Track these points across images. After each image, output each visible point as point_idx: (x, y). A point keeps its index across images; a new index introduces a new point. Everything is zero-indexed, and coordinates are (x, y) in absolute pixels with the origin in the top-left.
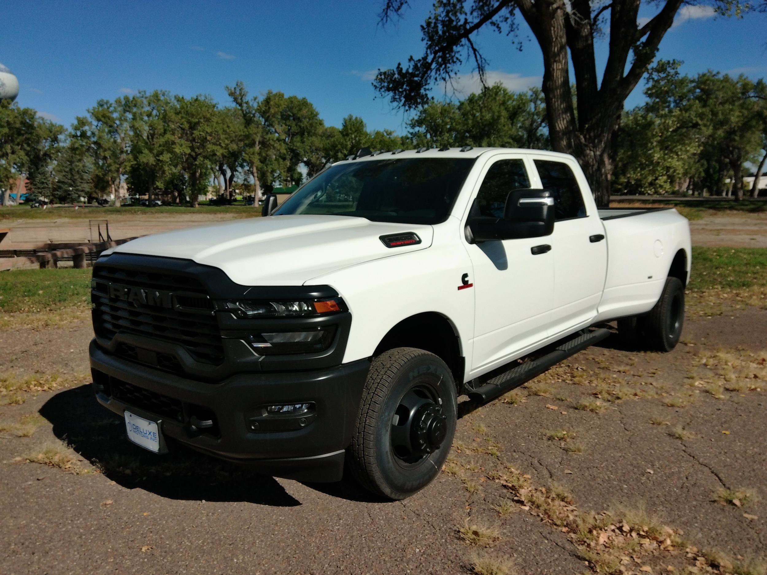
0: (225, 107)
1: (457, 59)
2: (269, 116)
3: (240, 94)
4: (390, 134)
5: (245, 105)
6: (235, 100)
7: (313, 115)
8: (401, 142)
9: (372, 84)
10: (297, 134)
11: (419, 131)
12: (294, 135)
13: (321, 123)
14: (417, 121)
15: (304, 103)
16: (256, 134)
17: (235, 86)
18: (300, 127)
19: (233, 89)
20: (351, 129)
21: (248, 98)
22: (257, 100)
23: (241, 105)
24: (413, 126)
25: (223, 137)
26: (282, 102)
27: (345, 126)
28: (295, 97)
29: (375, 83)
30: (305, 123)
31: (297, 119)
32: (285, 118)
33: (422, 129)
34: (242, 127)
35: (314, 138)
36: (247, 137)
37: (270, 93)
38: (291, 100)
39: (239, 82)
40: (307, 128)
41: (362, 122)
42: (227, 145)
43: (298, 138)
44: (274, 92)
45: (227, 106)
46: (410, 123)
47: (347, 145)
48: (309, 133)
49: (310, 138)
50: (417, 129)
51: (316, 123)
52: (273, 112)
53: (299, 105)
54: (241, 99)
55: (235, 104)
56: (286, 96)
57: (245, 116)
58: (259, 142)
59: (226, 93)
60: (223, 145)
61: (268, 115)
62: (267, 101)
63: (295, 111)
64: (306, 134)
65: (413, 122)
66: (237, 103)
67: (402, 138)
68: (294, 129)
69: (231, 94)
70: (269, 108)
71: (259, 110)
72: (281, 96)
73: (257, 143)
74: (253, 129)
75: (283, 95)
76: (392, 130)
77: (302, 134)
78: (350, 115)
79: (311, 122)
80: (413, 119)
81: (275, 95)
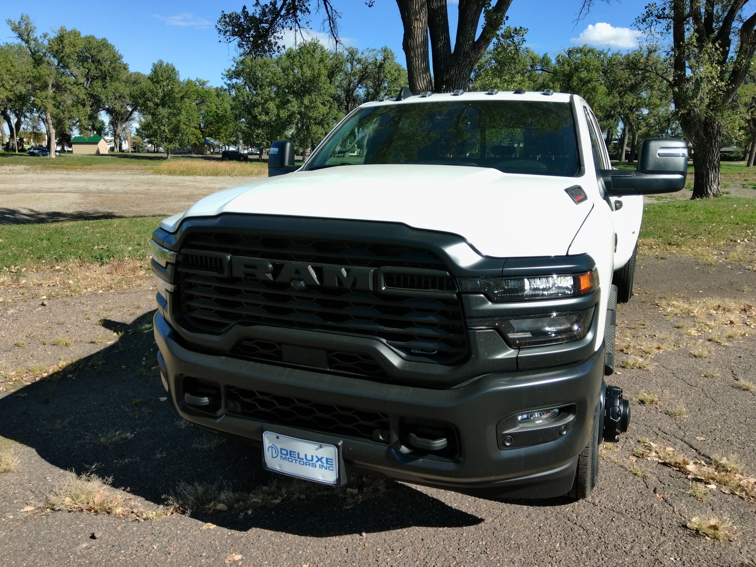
0: (7, 43)
1: (307, 9)
2: (63, 57)
3: (26, 29)
4: (203, 84)
5: (33, 42)
6: (20, 36)
7: (116, 59)
8: (216, 93)
9: (216, 26)
10: (97, 78)
11: (236, 83)
12: (93, 79)
13: (125, 68)
14: (234, 72)
15: (104, 44)
16: (48, 75)
17: (19, 19)
18: (101, 71)
19: (17, 23)
20: (162, 76)
21: (37, 34)
22: (47, 38)
23: (27, 42)
24: (230, 78)
25: (6, 77)
26: (77, 41)
27: (155, 71)
28: (93, 37)
29: (219, 26)
30: (106, 66)
31: (97, 62)
32: (82, 59)
33: (240, 81)
34: (30, 67)
35: (117, 84)
36: (38, 78)
37: (63, 30)
38: (89, 40)
39: (25, 16)
40: (109, 73)
41: (174, 69)
42: (12, 87)
43: (98, 84)
44: (69, 29)
45: (9, 42)
46: (227, 73)
47: (158, 93)
48: (111, 78)
49: (113, 84)
50: (234, 81)
51: (120, 67)
52: (68, 52)
53: (99, 46)
54: (28, 35)
55: (20, 40)
56: (83, 36)
57: (33, 54)
58: (52, 85)
59: (9, 28)
60: (8, 87)
61: (62, 55)
62: (61, 39)
63: (94, 52)
64: (108, 78)
65: (230, 72)
66: (23, 40)
67: (217, 88)
68: (93, 72)
69: (15, 29)
70: (63, 47)
71: (50, 49)
72: (76, 34)
73: (50, 86)
74: (43, 69)
75: (79, 34)
76: (205, 80)
77: (104, 79)
78: (161, 61)
79: (113, 65)
80: (230, 69)
81: (70, 33)
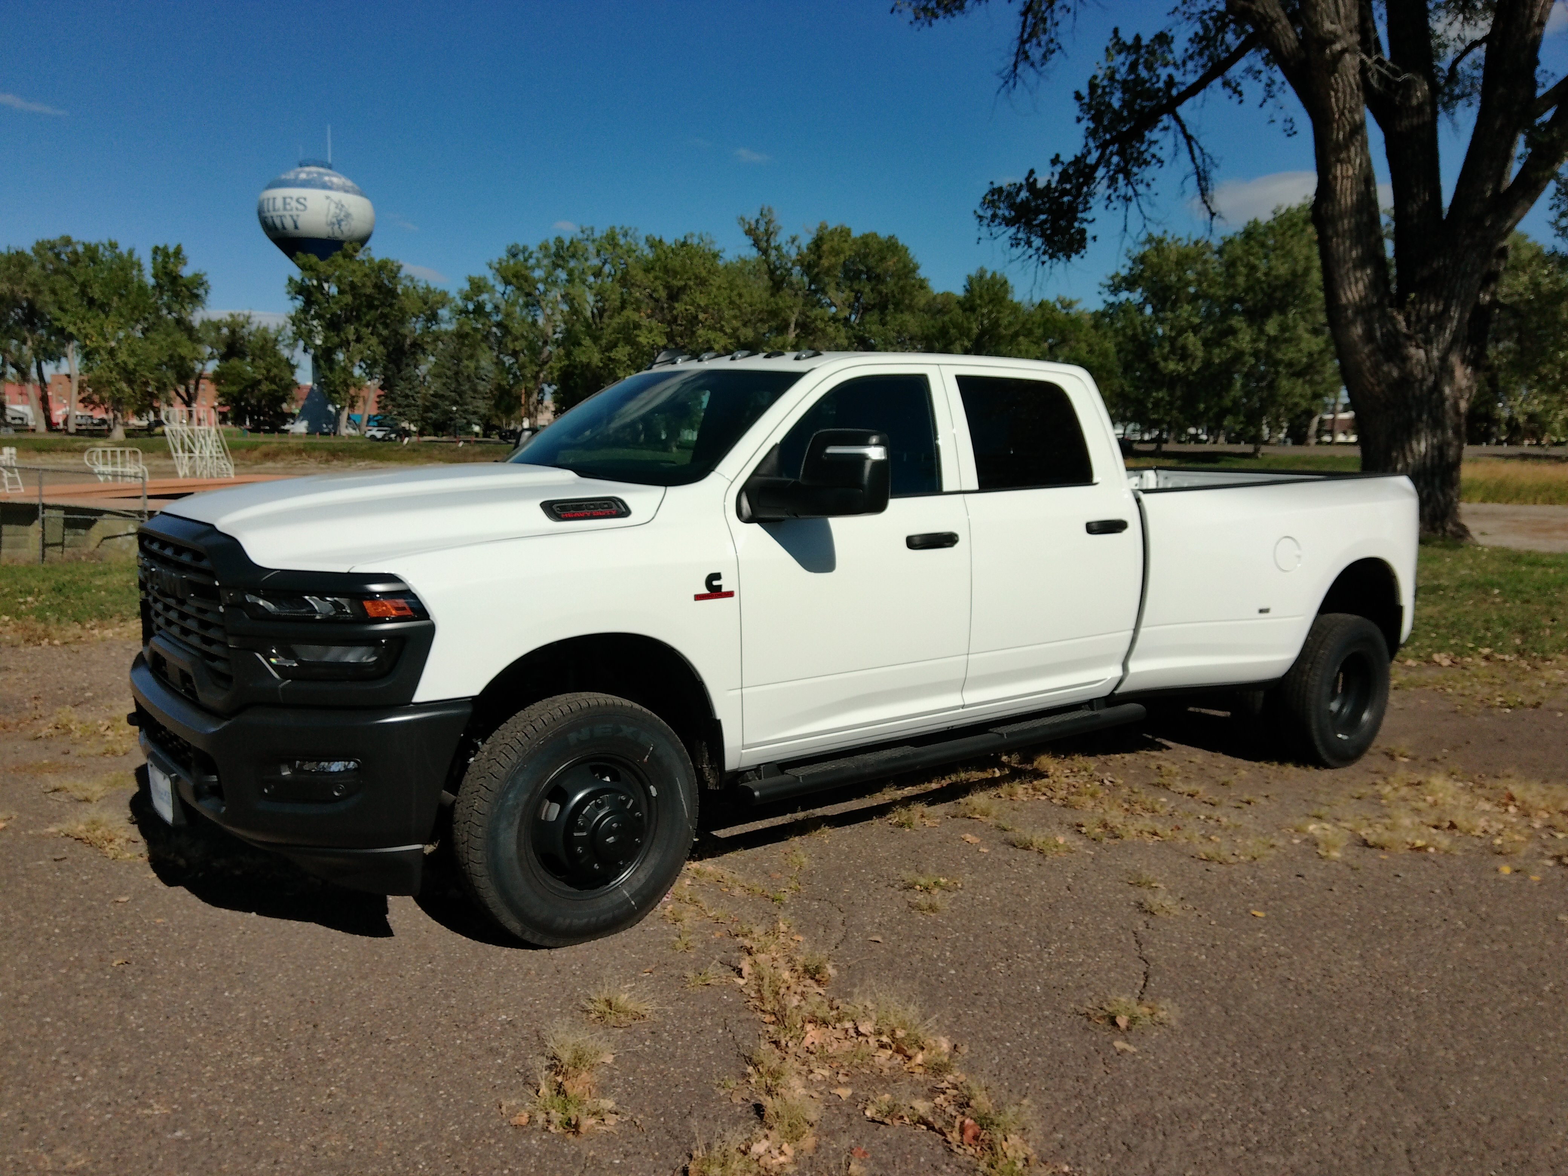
0: (739, 257)
2: (818, 274)
3: (766, 230)
4: (1069, 305)
5: (773, 253)
6: (756, 243)
7: (908, 270)
8: (1091, 323)
10: (873, 306)
11: (1128, 299)
12: (866, 309)
13: (922, 285)
14: (1125, 279)
15: (891, 247)
16: (790, 308)
17: (757, 215)
18: (880, 293)
19: (753, 222)
20: (981, 297)
21: (781, 239)
22: (796, 243)
23: (766, 252)
24: (1115, 289)
25: (728, 313)
26: (845, 246)
27: (969, 290)
28: (875, 235)
30: (890, 286)
31: (875, 278)
32: (851, 275)
33: (1136, 296)
34: (766, 295)
35: (907, 317)
36: (774, 313)
37: (823, 227)
38: (866, 240)
39: (766, 209)
40: (894, 296)
41: (1006, 282)
43: (874, 316)
44: (831, 226)
45: (743, 256)
46: (1110, 282)
47: (970, 329)
48: (897, 305)
49: (899, 316)
50: (1124, 296)
51: (914, 286)
52: (827, 265)
53: (881, 251)
54: (768, 241)
55: (755, 250)
56: (856, 234)
57: (771, 272)
58: (797, 325)
59: (740, 231)
60: (728, 331)
61: (816, 270)
62: (818, 244)
63: (871, 261)
64: (891, 307)
65: (1117, 280)
66: (760, 249)
67: (1092, 313)
68: (868, 297)
69: (749, 232)
70: (820, 257)
71: (800, 261)
72: (844, 233)
73: (793, 326)
74: (786, 299)
75: (848, 232)
76: (1072, 298)
77: (883, 308)
78: (982, 269)
79: (901, 283)
80: (1117, 274)
81: (834, 232)
